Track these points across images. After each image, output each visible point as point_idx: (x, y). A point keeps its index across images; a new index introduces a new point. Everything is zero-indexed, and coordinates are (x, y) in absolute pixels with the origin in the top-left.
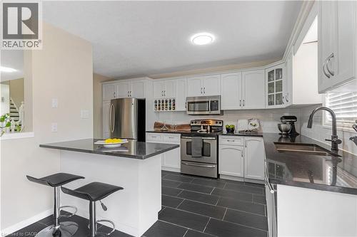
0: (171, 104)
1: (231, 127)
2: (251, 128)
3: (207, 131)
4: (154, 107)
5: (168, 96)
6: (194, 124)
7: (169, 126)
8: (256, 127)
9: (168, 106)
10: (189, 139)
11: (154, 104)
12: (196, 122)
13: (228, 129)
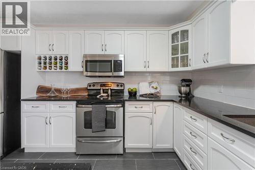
0: (63, 62)
1: (134, 90)
2: (153, 91)
3: (108, 96)
4: (37, 65)
5: (58, 52)
6: (92, 88)
7: (59, 91)
8: (158, 90)
9: (58, 65)
10: (89, 108)
11: (37, 61)
12: (94, 86)
13: (130, 93)
